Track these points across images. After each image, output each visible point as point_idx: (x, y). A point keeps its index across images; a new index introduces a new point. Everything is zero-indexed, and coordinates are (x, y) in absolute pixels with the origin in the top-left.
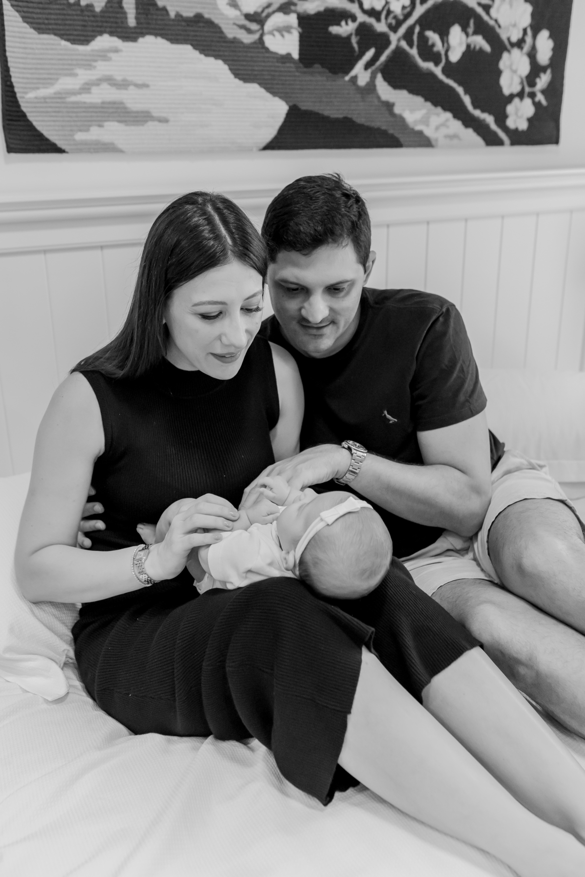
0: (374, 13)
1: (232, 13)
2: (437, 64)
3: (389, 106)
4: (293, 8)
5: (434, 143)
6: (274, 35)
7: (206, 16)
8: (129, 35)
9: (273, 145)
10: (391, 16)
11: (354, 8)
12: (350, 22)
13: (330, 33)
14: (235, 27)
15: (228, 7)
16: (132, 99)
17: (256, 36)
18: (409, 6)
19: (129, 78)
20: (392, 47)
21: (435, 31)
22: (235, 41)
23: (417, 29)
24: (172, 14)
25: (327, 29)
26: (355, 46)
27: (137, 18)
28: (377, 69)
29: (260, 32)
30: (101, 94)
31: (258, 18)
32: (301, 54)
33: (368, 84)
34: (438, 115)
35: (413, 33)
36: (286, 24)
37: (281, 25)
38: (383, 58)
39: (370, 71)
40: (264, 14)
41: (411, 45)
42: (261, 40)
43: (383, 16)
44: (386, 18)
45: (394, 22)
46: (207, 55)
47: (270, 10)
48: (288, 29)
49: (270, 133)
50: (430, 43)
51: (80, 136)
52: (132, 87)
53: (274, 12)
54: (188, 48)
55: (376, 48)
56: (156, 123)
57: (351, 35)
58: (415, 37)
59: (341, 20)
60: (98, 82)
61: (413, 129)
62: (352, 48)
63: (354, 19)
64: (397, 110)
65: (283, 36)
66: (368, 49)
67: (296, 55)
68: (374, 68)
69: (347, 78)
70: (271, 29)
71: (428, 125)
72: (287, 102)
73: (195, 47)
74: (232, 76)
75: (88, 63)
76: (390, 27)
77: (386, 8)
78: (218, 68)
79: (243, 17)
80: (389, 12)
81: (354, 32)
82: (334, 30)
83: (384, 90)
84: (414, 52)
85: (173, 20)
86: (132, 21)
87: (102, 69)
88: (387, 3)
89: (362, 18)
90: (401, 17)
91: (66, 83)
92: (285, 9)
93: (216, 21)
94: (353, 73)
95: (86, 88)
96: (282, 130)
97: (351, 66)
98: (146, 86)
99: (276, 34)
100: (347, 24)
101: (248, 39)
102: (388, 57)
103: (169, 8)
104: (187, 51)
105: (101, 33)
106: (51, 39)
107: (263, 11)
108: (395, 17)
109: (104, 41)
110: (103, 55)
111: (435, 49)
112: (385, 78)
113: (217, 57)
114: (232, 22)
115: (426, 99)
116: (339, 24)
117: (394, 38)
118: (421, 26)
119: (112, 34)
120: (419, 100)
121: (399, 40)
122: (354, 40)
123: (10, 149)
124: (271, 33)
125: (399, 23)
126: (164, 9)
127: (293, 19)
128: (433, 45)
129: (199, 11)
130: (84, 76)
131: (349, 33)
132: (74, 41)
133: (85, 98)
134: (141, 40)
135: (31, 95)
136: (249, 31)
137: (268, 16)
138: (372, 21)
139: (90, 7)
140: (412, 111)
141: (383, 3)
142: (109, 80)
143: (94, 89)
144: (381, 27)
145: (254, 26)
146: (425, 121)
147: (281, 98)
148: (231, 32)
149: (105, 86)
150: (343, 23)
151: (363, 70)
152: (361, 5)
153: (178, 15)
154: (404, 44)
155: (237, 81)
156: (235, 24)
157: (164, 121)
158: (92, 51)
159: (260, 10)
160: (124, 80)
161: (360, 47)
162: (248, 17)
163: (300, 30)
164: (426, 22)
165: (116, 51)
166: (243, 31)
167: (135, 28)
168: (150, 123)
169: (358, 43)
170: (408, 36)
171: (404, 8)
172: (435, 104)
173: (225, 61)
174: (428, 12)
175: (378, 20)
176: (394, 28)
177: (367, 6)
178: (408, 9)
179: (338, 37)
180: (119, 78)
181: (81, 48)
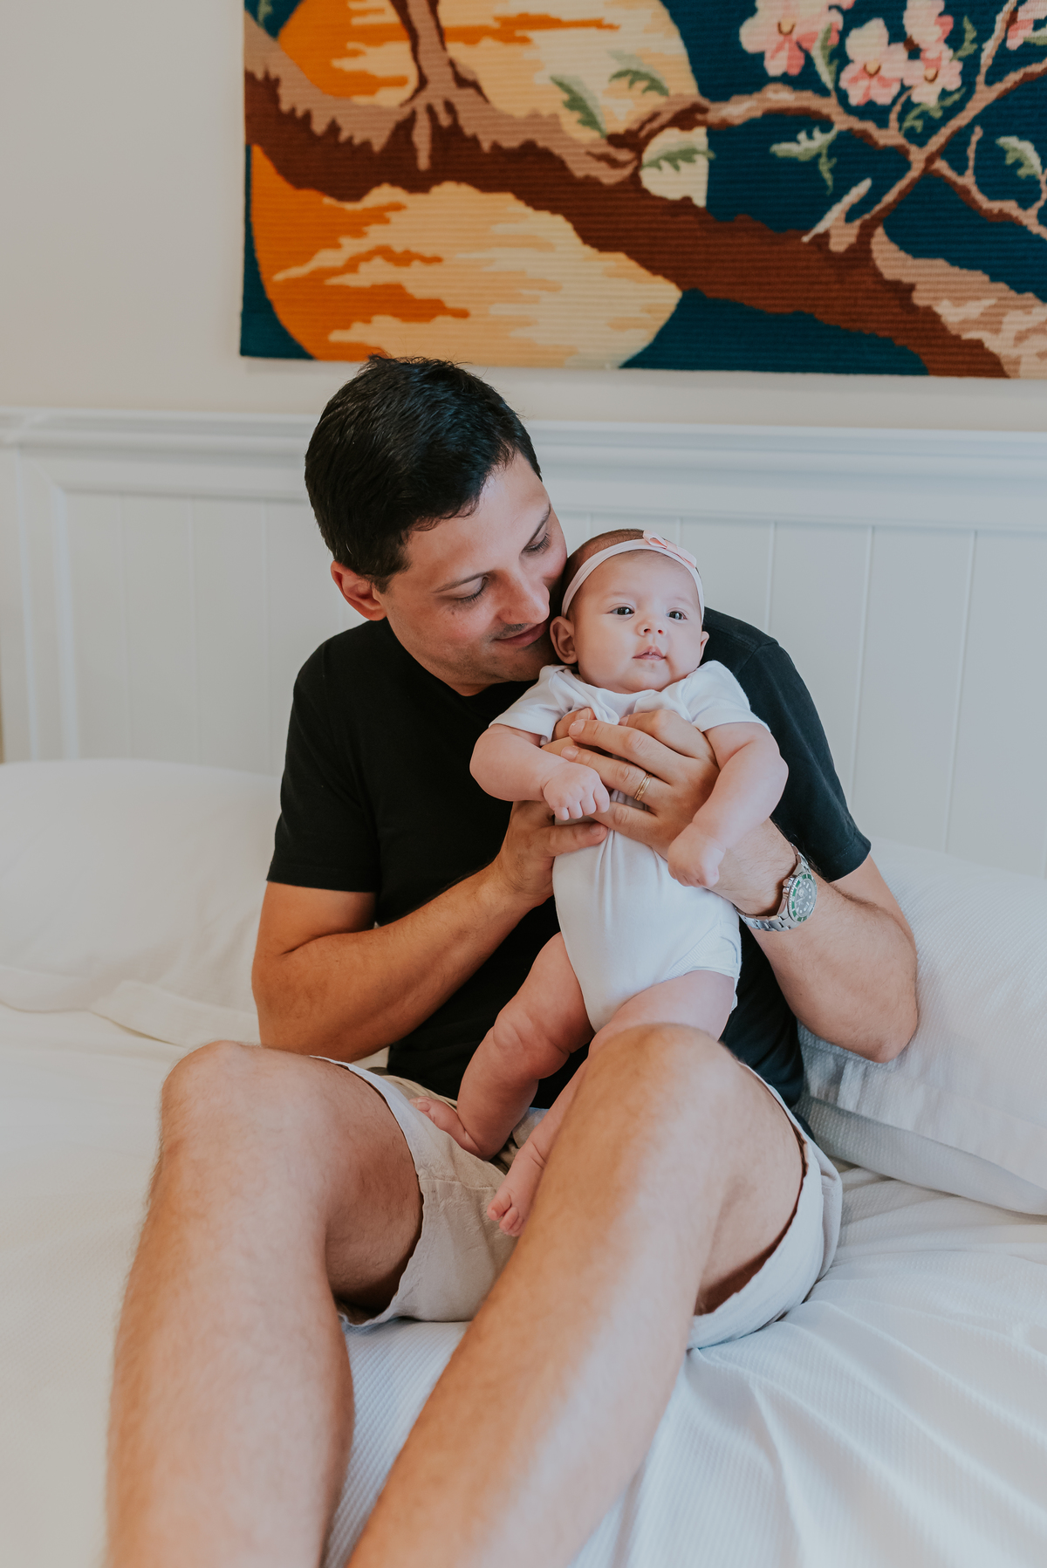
0: (873, 112)
1: (587, 136)
2: (1025, 204)
3: (903, 291)
4: (699, 117)
5: (1006, 368)
6: (660, 168)
7: (541, 144)
8: (418, 183)
9: (645, 360)
10: (915, 112)
11: (829, 106)
12: (817, 133)
13: (774, 156)
14: (589, 158)
15: (580, 127)
16: (418, 283)
17: (627, 172)
18: (958, 90)
19: (414, 249)
20: (914, 173)
21: (1022, 136)
22: (591, 183)
23: (978, 134)
24: (486, 146)
25: (767, 149)
26: (827, 176)
27: (432, 157)
28: (873, 218)
29: (635, 164)
30: (375, 274)
31: (633, 141)
32: (709, 198)
33: (851, 249)
34: (1026, 309)
35: (968, 143)
36: (683, 147)
37: (675, 149)
38: (890, 197)
39: (857, 223)
40: (643, 134)
41: (960, 169)
42: (635, 178)
43: (893, 116)
44: (901, 119)
45: (919, 125)
46: (537, 207)
47: (655, 124)
48: (688, 155)
49: (640, 339)
50: (1009, 161)
51: (337, 336)
52: (416, 264)
53: (662, 128)
54: (508, 198)
55: (873, 179)
56: (449, 319)
57: (819, 156)
58: (971, 152)
59: (798, 132)
60: (368, 256)
61: (958, 337)
62: (823, 180)
63: (826, 124)
64: (919, 299)
65: (677, 168)
66: (856, 182)
67: (700, 200)
68: (867, 216)
69: (806, 239)
70: (654, 157)
71: (997, 331)
72: (679, 284)
73: (520, 195)
74: (578, 241)
75: (356, 227)
76: (910, 135)
77: (903, 99)
78: (556, 228)
79: (604, 142)
80: (909, 106)
81: (824, 152)
82: (783, 149)
83: (889, 259)
84: (968, 180)
85: (486, 155)
86: (423, 162)
87: (377, 235)
88: (904, 89)
89: (842, 122)
90: (938, 114)
91: (326, 258)
92: (685, 119)
93: (557, 151)
94: (820, 228)
95: (352, 265)
96: (664, 335)
97: (819, 217)
98: (436, 260)
99: (665, 164)
100: (810, 136)
101: (609, 176)
102: (901, 193)
103: (481, 137)
104: (507, 203)
105: (378, 183)
106: (309, 196)
107: (642, 127)
108: (925, 115)
109: (384, 194)
110: (379, 215)
111: (1022, 172)
112: (892, 236)
113: (554, 210)
114: (583, 151)
115: (995, 278)
116: (794, 140)
117: (917, 156)
118: (982, 127)
119: (394, 182)
120: (978, 278)
121: (930, 160)
122: (825, 167)
123: (246, 351)
124: (656, 164)
125: (932, 126)
126: (475, 140)
127: (698, 137)
128: (1018, 164)
129: (529, 136)
130: (351, 246)
131: (814, 153)
132: (342, 197)
133: (350, 280)
134: (436, 190)
135: (280, 277)
136: (614, 163)
137: (652, 134)
138: (869, 126)
139: (366, 145)
140: (959, 300)
141: (895, 89)
142: (385, 253)
143: (364, 267)
144: (889, 136)
145: (624, 155)
146: (992, 321)
147: (666, 276)
148: (581, 168)
149: (378, 261)
150: (802, 136)
151: (842, 223)
152: (843, 97)
153: (496, 147)
154: (941, 166)
155: (588, 250)
156: (589, 153)
157: (462, 314)
158: (365, 210)
159: (635, 126)
160: (407, 253)
161: (835, 180)
162: (615, 140)
163: (712, 155)
164: (997, 119)
165: (397, 207)
166: (603, 165)
167: (427, 172)
168: (440, 320)
169: (832, 171)
170: (954, 151)
171: (944, 94)
172: (1019, 287)
173: (569, 217)
174: (1003, 97)
175: (883, 123)
176: (919, 139)
177: (855, 98)
178: (956, 97)
179: (791, 163)
180: (398, 248)
181: (350, 206)
